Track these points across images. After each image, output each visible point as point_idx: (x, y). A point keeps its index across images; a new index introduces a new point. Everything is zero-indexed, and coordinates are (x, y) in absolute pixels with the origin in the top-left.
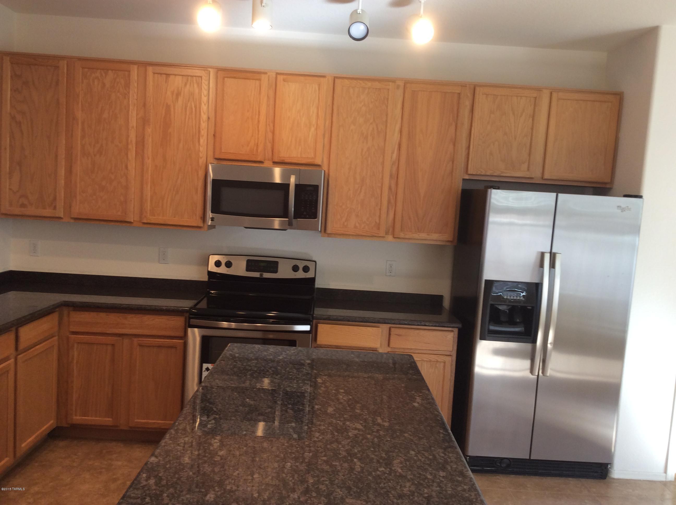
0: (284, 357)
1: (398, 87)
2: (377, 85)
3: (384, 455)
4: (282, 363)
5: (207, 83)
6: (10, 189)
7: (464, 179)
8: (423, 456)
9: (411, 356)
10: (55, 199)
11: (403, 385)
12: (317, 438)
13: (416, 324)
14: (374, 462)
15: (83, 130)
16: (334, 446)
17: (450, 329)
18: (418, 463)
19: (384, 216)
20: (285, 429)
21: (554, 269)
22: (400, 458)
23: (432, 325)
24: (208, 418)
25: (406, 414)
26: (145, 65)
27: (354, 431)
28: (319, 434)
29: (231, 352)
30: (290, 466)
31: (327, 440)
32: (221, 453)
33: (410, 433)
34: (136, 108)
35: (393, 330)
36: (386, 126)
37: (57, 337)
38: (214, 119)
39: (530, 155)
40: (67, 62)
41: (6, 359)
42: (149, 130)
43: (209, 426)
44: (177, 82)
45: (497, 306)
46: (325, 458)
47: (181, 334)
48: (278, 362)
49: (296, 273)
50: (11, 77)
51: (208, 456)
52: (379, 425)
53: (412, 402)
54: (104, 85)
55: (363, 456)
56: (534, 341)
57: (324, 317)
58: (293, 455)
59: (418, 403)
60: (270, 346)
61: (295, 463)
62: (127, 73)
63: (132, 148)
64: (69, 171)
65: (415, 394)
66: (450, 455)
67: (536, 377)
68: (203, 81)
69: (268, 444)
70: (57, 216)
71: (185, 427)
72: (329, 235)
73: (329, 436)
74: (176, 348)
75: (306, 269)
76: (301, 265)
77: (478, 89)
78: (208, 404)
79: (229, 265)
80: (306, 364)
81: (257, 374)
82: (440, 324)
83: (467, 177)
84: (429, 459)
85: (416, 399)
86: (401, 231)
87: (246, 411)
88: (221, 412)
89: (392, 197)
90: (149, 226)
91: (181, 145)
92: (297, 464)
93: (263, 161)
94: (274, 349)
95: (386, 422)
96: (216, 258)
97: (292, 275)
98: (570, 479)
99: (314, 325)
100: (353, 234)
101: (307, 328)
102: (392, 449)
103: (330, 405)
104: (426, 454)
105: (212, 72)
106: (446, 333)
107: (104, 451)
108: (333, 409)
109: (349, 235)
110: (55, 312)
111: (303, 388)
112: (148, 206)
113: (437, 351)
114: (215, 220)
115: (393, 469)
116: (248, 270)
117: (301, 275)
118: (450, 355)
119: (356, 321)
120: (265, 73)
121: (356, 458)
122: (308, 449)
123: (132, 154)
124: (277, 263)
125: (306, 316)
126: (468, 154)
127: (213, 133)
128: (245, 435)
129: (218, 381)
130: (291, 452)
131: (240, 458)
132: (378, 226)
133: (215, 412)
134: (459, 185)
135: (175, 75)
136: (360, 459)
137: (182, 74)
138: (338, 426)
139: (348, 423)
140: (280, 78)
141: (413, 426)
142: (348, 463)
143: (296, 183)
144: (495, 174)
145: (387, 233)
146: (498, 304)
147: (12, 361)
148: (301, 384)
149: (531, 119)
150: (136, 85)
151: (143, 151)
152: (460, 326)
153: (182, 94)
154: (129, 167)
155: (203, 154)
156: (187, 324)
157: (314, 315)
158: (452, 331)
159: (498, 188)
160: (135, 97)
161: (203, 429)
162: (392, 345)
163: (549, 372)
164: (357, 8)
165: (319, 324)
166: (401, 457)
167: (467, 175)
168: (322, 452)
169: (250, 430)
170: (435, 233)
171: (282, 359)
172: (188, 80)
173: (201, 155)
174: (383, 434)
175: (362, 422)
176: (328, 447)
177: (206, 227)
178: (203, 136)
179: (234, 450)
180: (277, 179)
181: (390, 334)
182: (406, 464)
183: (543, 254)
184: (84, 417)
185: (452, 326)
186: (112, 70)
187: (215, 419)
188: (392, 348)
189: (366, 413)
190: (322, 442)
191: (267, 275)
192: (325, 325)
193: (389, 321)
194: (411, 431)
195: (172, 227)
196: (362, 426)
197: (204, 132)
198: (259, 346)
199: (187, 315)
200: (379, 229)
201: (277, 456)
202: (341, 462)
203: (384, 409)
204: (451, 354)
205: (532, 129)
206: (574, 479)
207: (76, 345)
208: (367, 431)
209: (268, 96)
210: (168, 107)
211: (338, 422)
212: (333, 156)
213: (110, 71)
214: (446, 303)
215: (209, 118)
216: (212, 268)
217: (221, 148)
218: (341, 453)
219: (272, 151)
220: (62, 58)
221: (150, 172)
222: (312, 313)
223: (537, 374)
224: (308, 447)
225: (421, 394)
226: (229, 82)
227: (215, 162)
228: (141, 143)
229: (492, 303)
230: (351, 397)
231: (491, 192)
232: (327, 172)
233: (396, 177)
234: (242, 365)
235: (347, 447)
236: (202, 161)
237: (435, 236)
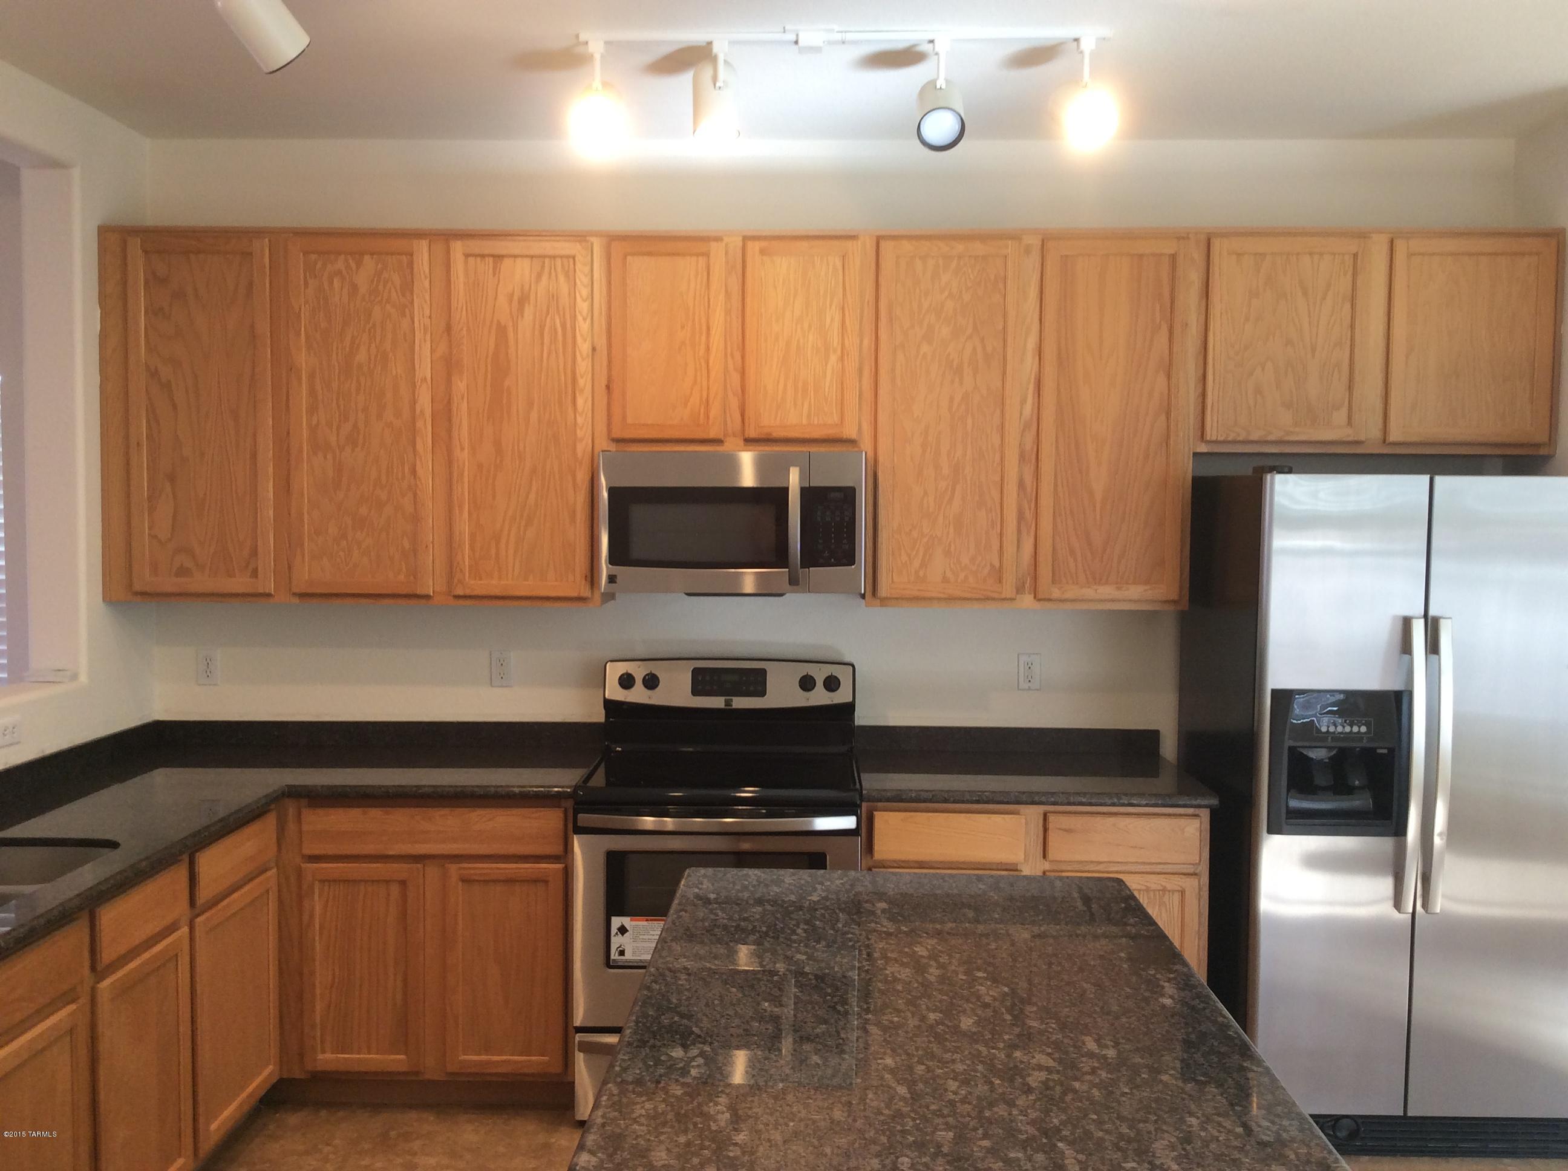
0: (822, 898)
1: (1028, 250)
2: (978, 248)
3: (1125, 1130)
4: (823, 911)
5: (587, 269)
6: (153, 537)
7: (1195, 454)
8: (1222, 1130)
9: (1120, 881)
10: (254, 553)
11: (1122, 955)
12: (955, 1093)
13: (1109, 802)
14: (1107, 1148)
15: (312, 392)
16: (1001, 1110)
17: (1191, 811)
18: (1213, 1146)
19: (1010, 549)
20: (873, 1074)
21: (1435, 656)
22: (1166, 1135)
23: (1147, 804)
24: (686, 1052)
25: (1151, 1026)
26: (447, 237)
27: (1036, 1073)
28: (957, 1084)
29: (696, 890)
30: (909, 1165)
31: (979, 1098)
32: (740, 1138)
33: (1172, 1072)
34: (428, 337)
35: (1052, 818)
36: (1005, 341)
37: (275, 870)
38: (605, 352)
39: (1350, 388)
40: (270, 241)
41: (171, 928)
42: (460, 385)
43: (694, 1072)
44: (519, 272)
45: (1302, 750)
46: (986, 1143)
47: (557, 849)
48: (813, 909)
49: (810, 692)
50: (146, 283)
51: (710, 1145)
52: (1091, 1055)
53: (1155, 996)
54: (354, 288)
55: (1076, 1135)
56: (1400, 830)
57: (889, 794)
58: (909, 1137)
59: (1171, 997)
60: (782, 872)
61: (920, 1158)
62: (404, 258)
63: (425, 427)
64: (285, 486)
65: (1158, 976)
66: (1284, 1123)
67: (1410, 916)
68: (579, 266)
69: (843, 1112)
70: (262, 591)
71: (639, 1077)
72: (884, 602)
73: (982, 1089)
74: (546, 882)
75: (831, 684)
76: (819, 674)
77: (1216, 244)
78: (676, 1019)
79: (651, 682)
80: (879, 912)
81: (772, 940)
82: (1166, 800)
83: (1203, 448)
84: (1237, 1136)
85: (1163, 987)
86: (1053, 583)
87: (770, 1031)
88: (711, 1037)
89: (1026, 506)
90: (468, 602)
91: (534, 415)
92: (924, 1160)
93: (721, 437)
94: (794, 878)
95: (1106, 1047)
96: (622, 668)
97: (800, 699)
98: (1506, 1161)
99: (864, 815)
100: (942, 596)
101: (847, 822)
102: (1142, 1113)
103: (964, 1011)
104: (1227, 1124)
105: (597, 245)
106: (1183, 822)
107: (393, 1134)
108: (973, 1021)
109: (931, 599)
110: (269, 811)
111: (887, 972)
112: (465, 558)
113: (1162, 866)
114: (618, 579)
115: (1158, 1162)
116: (695, 692)
117: (820, 697)
118: (1195, 874)
119: (963, 802)
120: (718, 239)
121: (1060, 1140)
122: (940, 1121)
123: (425, 442)
124: (763, 672)
125: (845, 794)
126: (1204, 395)
127: (604, 382)
128: (784, 1091)
129: (686, 961)
130: (902, 1131)
131: (787, 1149)
132: (998, 574)
133: (700, 1036)
134: (1186, 469)
135: (515, 256)
136: (1071, 1143)
137: (532, 253)
138: (996, 1061)
139: (1018, 1054)
140: (754, 247)
141: (1175, 1055)
142: (1045, 1152)
143: (803, 486)
144: (1271, 438)
145: (1020, 590)
146: (1306, 747)
147: (185, 929)
148: (879, 962)
149: (1348, 306)
150: (427, 284)
151: (449, 431)
152: (1215, 802)
153: (532, 298)
154: (420, 471)
155: (583, 432)
156: (570, 826)
157: (864, 792)
158: (1196, 816)
159: (1290, 471)
160: (427, 312)
161: (682, 1080)
162: (1051, 855)
163: (1439, 904)
164: (935, 77)
165: (875, 813)
166: (1167, 1132)
167: (1203, 444)
168: (975, 1129)
169: (791, 1080)
170: (1134, 583)
171: (818, 901)
172: (543, 267)
173: (580, 433)
174: (1110, 1079)
175: (1050, 1051)
176: (987, 1115)
177: (597, 596)
178: (582, 391)
179: (768, 1131)
180: (748, 479)
181: (1045, 830)
182: (1184, 1149)
183: (1407, 623)
184: (342, 1054)
185: (1194, 803)
186: (372, 254)
187: (702, 1054)
188: (1053, 861)
189: (1054, 1029)
190: (969, 1103)
191: (741, 703)
192: (891, 813)
193: (1043, 799)
194: (1174, 1068)
195: (524, 603)
196: (1054, 1059)
197: (584, 382)
198: (757, 872)
199: (569, 804)
200: (1000, 580)
201: (874, 1142)
202: (1029, 1152)
203: (1094, 1015)
204: (1197, 871)
205: (1352, 327)
206: (1517, 1161)
207: (317, 885)
208: (1070, 1073)
209: (726, 291)
210: (502, 331)
211: (994, 1051)
212: (882, 417)
213: (367, 258)
214: (1169, 748)
215: (594, 349)
216: (615, 692)
217: (624, 418)
218: (1023, 1128)
219: (743, 415)
220: (258, 233)
221: (466, 480)
222: (858, 786)
223: (1411, 910)
224: (938, 1116)
225: (1172, 976)
226: (638, 265)
227: (613, 447)
228: (444, 414)
229: (1292, 743)
230: (1006, 989)
231: (1272, 484)
232: (871, 454)
233: (1034, 457)
234: (731, 919)
235: (1033, 1114)
236: (583, 448)
237: (1135, 591)
